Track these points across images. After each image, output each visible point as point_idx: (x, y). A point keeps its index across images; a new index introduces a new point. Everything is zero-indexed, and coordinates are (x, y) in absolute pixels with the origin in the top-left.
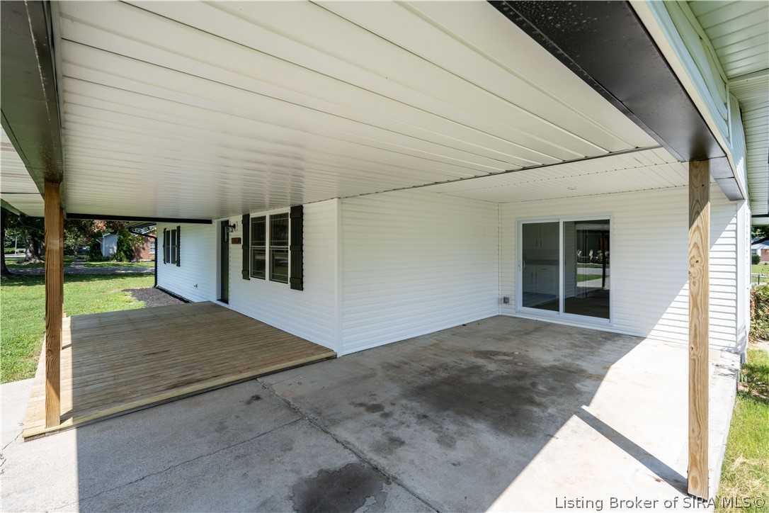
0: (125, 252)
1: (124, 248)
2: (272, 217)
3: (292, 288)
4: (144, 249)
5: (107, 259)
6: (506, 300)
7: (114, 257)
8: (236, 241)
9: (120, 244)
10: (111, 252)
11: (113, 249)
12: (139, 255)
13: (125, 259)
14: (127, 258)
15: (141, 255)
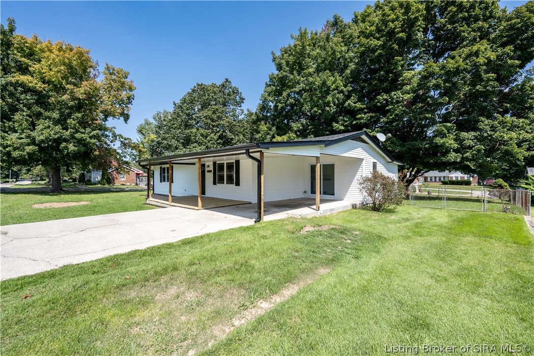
0: (106, 180)
1: (106, 178)
2: (227, 163)
3: (236, 185)
4: (117, 178)
5: (95, 184)
6: (305, 192)
7: (99, 182)
8: (209, 171)
9: (103, 176)
10: (97, 180)
11: (98, 178)
12: (114, 182)
13: (106, 184)
14: (108, 183)
15: (115, 182)
